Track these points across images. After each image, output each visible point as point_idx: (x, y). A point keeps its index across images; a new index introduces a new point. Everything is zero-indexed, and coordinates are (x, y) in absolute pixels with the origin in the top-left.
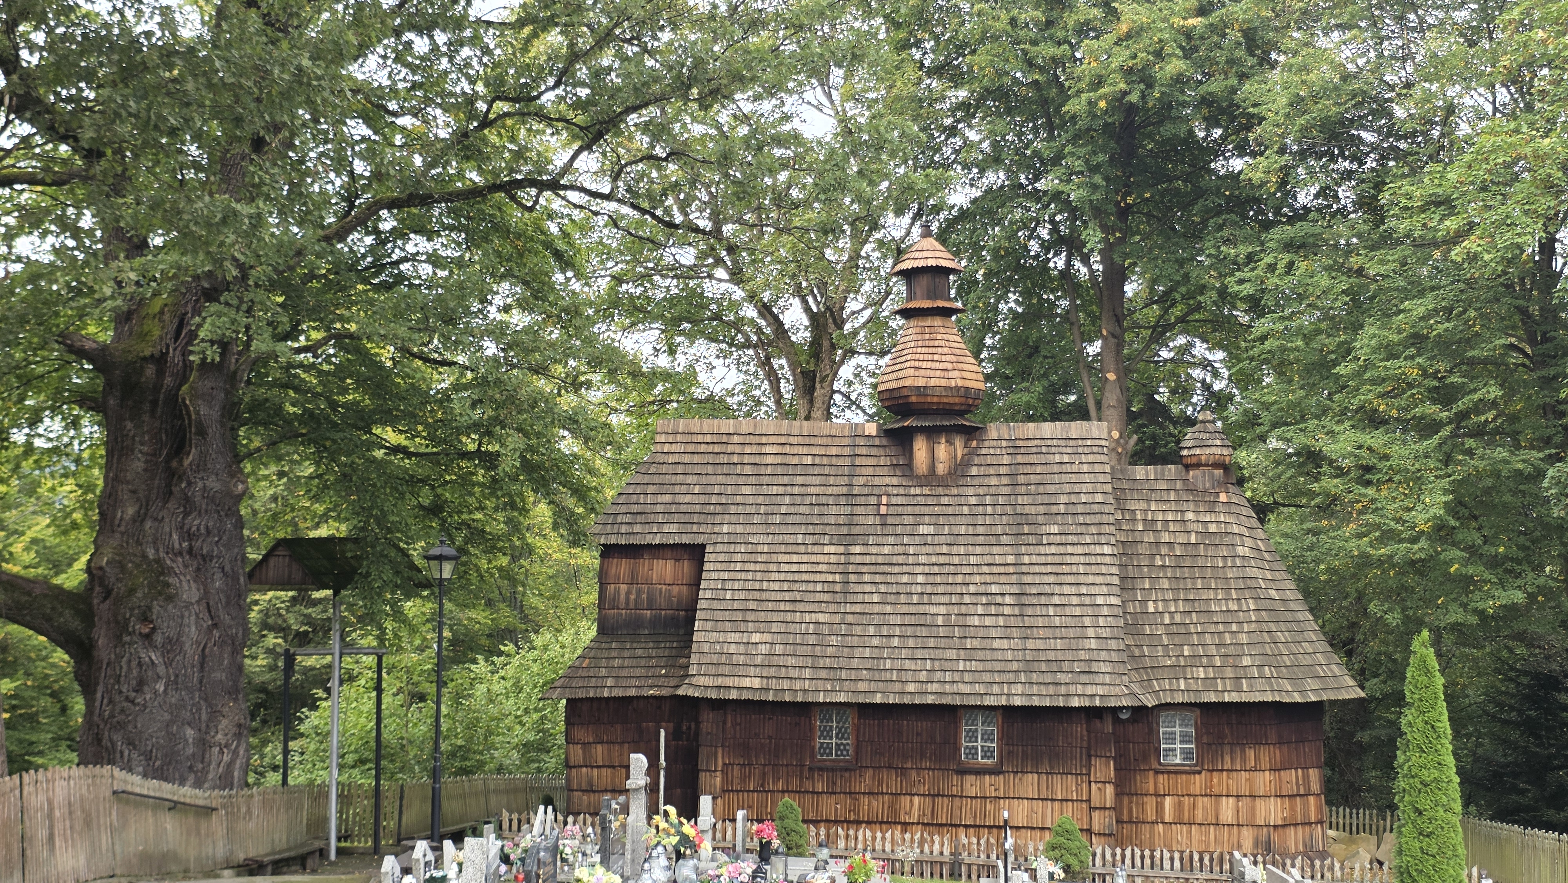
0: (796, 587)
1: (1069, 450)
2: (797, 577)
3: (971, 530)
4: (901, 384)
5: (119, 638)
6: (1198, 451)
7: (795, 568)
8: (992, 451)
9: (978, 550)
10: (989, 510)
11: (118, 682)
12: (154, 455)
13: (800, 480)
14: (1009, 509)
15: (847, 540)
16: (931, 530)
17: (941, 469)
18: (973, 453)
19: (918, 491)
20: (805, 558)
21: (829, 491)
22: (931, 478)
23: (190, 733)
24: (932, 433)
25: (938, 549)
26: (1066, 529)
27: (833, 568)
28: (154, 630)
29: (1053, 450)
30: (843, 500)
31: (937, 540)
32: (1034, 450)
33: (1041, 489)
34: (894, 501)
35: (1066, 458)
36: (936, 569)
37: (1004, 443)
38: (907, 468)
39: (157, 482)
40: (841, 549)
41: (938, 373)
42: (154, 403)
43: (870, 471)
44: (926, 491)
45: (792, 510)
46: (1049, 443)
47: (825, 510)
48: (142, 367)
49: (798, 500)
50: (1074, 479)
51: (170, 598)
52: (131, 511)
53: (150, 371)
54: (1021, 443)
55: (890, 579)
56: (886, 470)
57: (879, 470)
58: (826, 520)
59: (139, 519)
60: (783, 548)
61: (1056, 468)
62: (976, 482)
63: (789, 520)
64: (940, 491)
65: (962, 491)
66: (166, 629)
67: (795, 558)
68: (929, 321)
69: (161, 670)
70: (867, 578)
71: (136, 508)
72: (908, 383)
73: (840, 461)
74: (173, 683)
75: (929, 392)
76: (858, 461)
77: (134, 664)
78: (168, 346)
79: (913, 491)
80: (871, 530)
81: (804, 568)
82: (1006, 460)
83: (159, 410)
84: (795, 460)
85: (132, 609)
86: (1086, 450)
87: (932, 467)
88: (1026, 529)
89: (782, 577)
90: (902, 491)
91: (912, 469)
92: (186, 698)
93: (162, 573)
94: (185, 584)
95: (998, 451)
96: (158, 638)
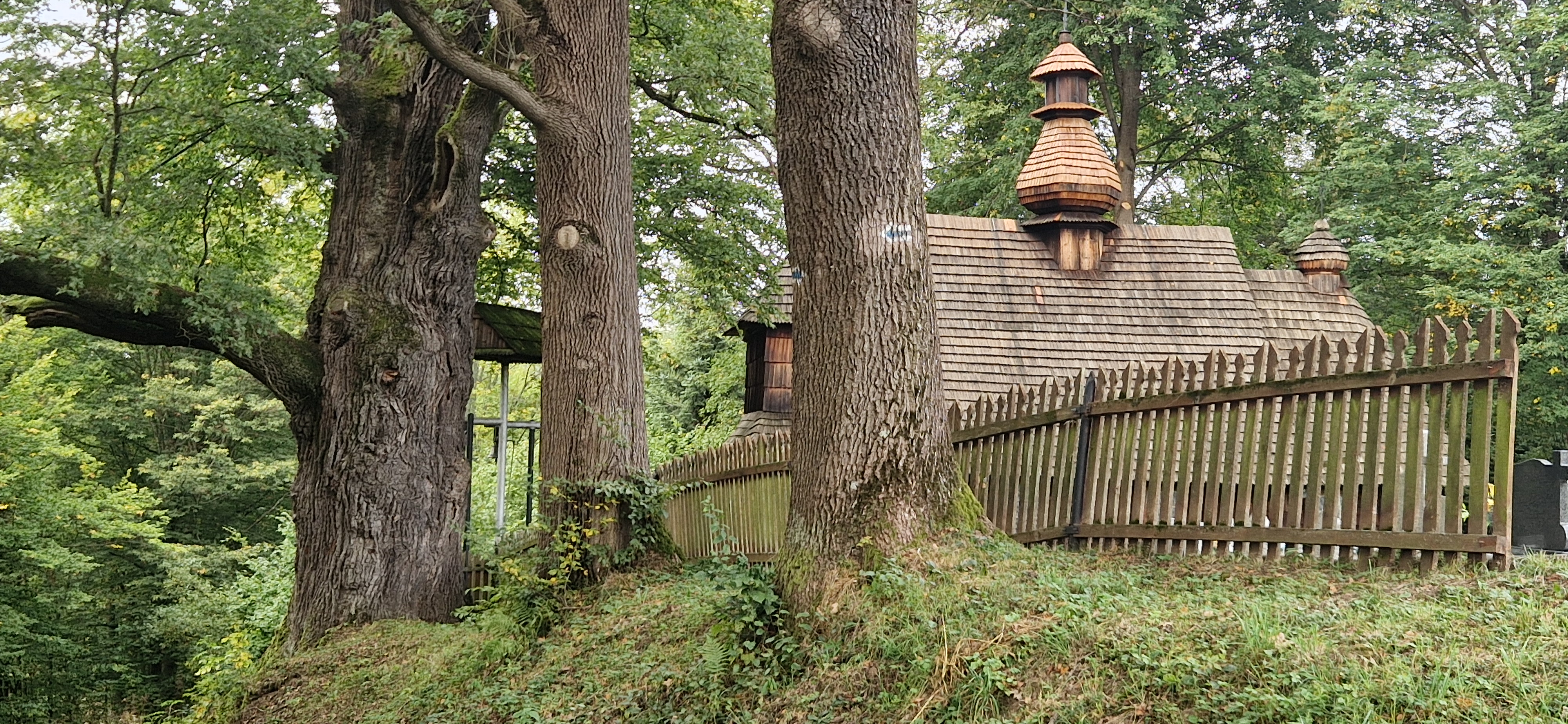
0: (974, 368)
1: (1202, 251)
2: (973, 359)
3: (1127, 321)
4: (1051, 180)
5: (358, 385)
6: (1321, 256)
7: (968, 351)
8: (1130, 250)
9: (1140, 339)
10: (1140, 303)
11: (356, 432)
13: (953, 270)
14: (1159, 304)
15: (1014, 327)
16: (1089, 319)
17: (1087, 264)
18: (1114, 250)
19: (1068, 284)
20: (977, 342)
21: (984, 280)
22: (1077, 273)
23: (429, 486)
24: (1078, 229)
25: (1101, 338)
26: (1216, 323)
27: (1006, 352)
28: (397, 377)
29: (1187, 251)
30: (999, 290)
31: (1098, 329)
32: (1169, 250)
33: (1184, 286)
34: (1048, 292)
35: (1200, 259)
36: (1104, 356)
37: (1140, 243)
38: (1055, 262)
40: (1009, 335)
41: (1088, 172)
43: (1018, 264)
44: (1076, 284)
45: (952, 297)
46: (1182, 244)
47: (982, 298)
49: (956, 288)
50: (1213, 277)
54: (1155, 243)
55: (1061, 363)
56: (1033, 264)
57: (1026, 264)
58: (987, 307)
60: (952, 332)
61: (1193, 267)
62: (1121, 277)
63: (952, 305)
64: (1089, 284)
65: (1111, 285)
67: (967, 342)
68: (1073, 123)
69: (403, 420)
70: (1040, 362)
72: (1060, 179)
73: (987, 254)
74: (413, 435)
75: (1080, 189)
76: (1005, 254)
77: (374, 413)
79: (1064, 284)
80: (1033, 318)
81: (977, 351)
82: (1145, 258)
84: (944, 251)
85: (376, 356)
86: (1217, 252)
87: (1079, 262)
88: (1179, 322)
89: (959, 359)
90: (1052, 283)
91: (1058, 264)
92: (425, 451)
95: (1136, 250)
96: (401, 387)
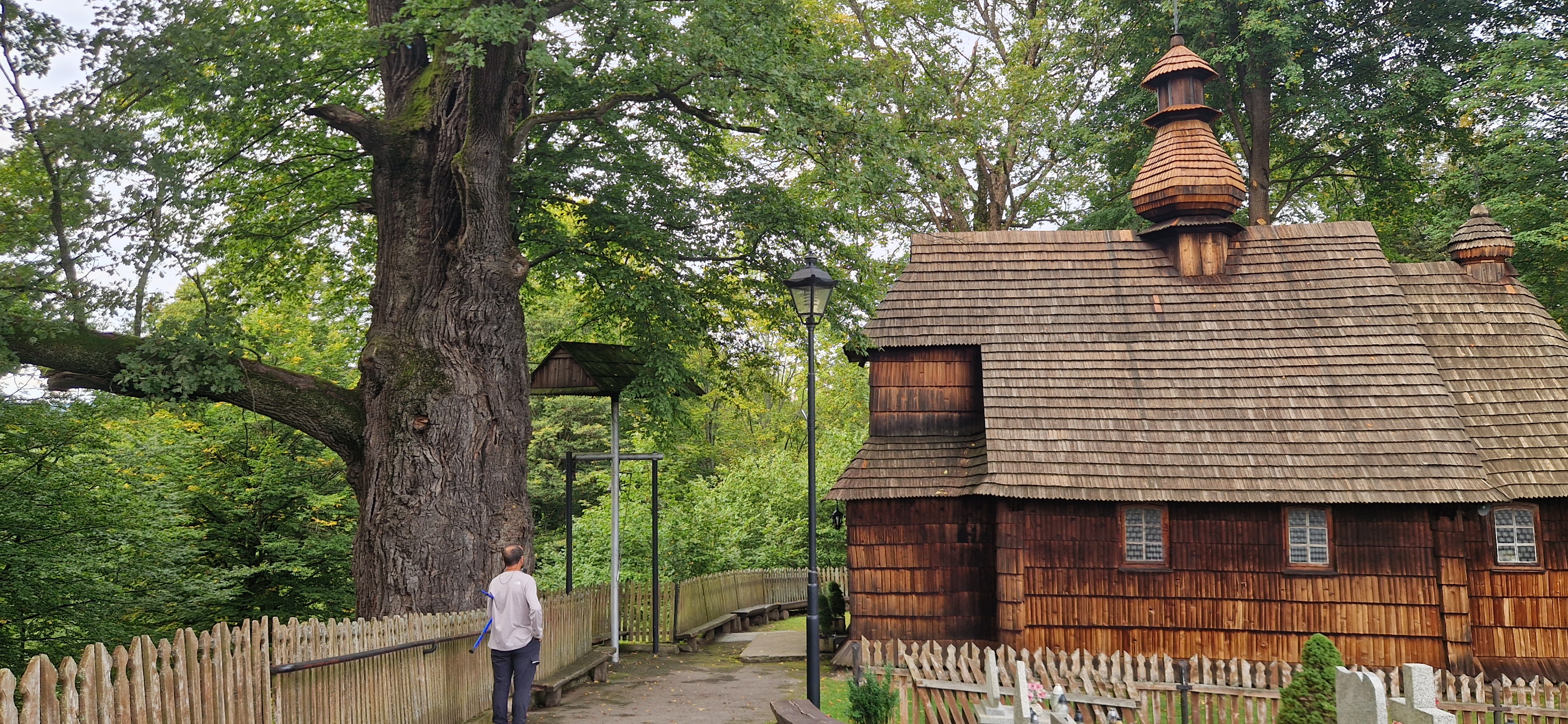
0: (1084, 383)
1: (1340, 248)
2: (1083, 374)
3: (1257, 325)
4: (1166, 185)
5: (391, 435)
6: (1481, 243)
7: (1078, 365)
8: (1258, 251)
9: (1272, 343)
10: (1271, 305)
11: (391, 484)
12: (427, 237)
13: (1064, 284)
14: (1293, 305)
15: (1128, 338)
16: (1214, 326)
17: (1210, 269)
18: (1240, 253)
19: (1190, 290)
20: (1087, 356)
21: (1097, 292)
22: (1199, 278)
23: (469, 538)
24: (1198, 233)
25: (1228, 344)
26: (1361, 321)
27: (1119, 365)
28: (429, 424)
29: (1323, 248)
30: (1113, 301)
31: (1223, 335)
32: (1303, 249)
33: (1321, 284)
34: (1167, 299)
35: (1339, 255)
36: (1231, 364)
37: (1269, 244)
38: (1174, 269)
39: (430, 267)
40: (1123, 347)
41: (1207, 173)
42: (426, 182)
43: (1134, 273)
44: (1199, 290)
45: (1062, 311)
46: (1317, 241)
47: (1096, 310)
48: (412, 142)
49: (1067, 302)
50: (1354, 273)
51: (445, 391)
52: (403, 299)
53: (421, 146)
54: (1287, 243)
55: (1183, 374)
56: (1150, 273)
57: (1143, 273)
58: (1100, 319)
59: (412, 307)
60: (1061, 347)
61: (1332, 265)
62: (1248, 280)
63: (1062, 319)
64: (1213, 289)
65: (1237, 288)
66: (442, 424)
67: (1077, 356)
68: (1189, 125)
69: (437, 469)
70: (1158, 374)
71: (409, 294)
72: (1175, 182)
73: (1102, 265)
74: (450, 484)
75: (1198, 191)
76: (1120, 265)
77: (407, 463)
78: (439, 118)
79: (1184, 290)
80: (1151, 328)
81: (1088, 365)
82: (1275, 258)
83: (431, 189)
84: (1055, 266)
85: (405, 403)
86: (1358, 247)
87: (1201, 267)
88: (1318, 323)
89: (1067, 374)
90: (1172, 290)
91: (1178, 270)
92: (465, 500)
93: (437, 364)
94: (462, 376)
95: (1265, 251)
96: (434, 435)
